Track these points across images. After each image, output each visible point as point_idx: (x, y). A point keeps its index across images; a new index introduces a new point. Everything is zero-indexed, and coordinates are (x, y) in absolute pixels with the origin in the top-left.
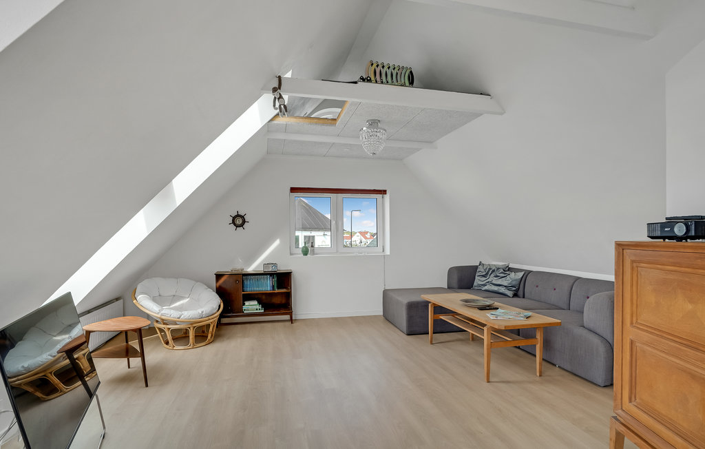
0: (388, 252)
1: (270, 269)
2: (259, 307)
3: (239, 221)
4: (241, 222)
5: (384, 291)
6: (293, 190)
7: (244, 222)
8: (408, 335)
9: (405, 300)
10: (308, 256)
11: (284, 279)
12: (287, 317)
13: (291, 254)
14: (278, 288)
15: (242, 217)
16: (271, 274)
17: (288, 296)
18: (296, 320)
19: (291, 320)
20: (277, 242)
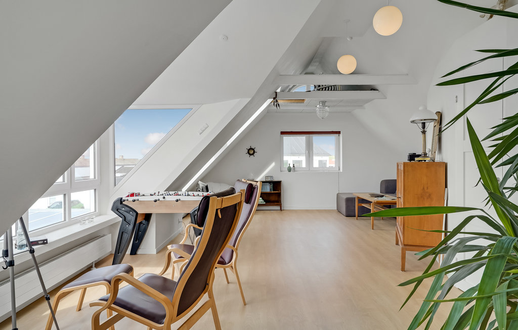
0: (341, 171)
1: (269, 179)
2: (262, 201)
3: (251, 152)
4: (252, 152)
5: (337, 194)
6: (282, 133)
7: (254, 152)
8: (347, 216)
9: (345, 197)
10: (291, 172)
11: (277, 185)
12: (278, 208)
13: (281, 171)
14: (274, 190)
15: (253, 149)
16: (270, 182)
17: (279, 195)
18: (283, 210)
19: (281, 210)
20: (273, 164)
